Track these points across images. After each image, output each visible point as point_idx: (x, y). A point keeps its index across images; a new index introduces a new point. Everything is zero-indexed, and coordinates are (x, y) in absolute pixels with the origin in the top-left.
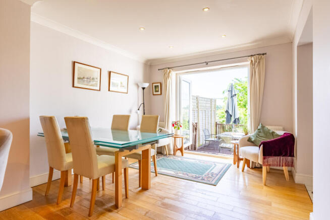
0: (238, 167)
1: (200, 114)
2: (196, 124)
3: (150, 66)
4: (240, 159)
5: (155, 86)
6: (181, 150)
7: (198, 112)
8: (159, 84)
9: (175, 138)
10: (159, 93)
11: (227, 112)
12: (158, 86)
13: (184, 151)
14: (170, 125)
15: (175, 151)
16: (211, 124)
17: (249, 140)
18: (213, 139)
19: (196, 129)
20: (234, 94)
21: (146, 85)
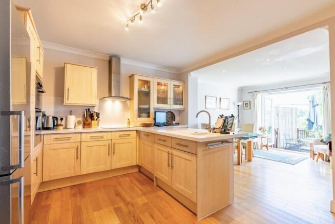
0: (313, 159)
1: (281, 121)
2: (278, 129)
3: (241, 90)
4: (315, 154)
5: (246, 104)
6: (266, 146)
7: (278, 120)
8: (248, 102)
9: (262, 138)
10: (249, 108)
11: (309, 120)
12: (247, 103)
13: (269, 148)
14: (258, 129)
15: (262, 147)
16: (292, 129)
17: (322, 141)
18: (294, 143)
19: (277, 133)
20: (315, 104)
21: (240, 104)
